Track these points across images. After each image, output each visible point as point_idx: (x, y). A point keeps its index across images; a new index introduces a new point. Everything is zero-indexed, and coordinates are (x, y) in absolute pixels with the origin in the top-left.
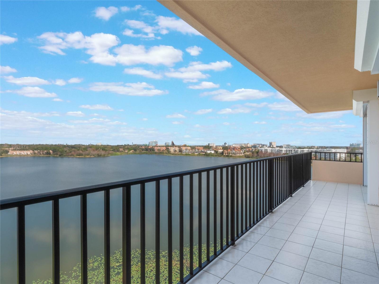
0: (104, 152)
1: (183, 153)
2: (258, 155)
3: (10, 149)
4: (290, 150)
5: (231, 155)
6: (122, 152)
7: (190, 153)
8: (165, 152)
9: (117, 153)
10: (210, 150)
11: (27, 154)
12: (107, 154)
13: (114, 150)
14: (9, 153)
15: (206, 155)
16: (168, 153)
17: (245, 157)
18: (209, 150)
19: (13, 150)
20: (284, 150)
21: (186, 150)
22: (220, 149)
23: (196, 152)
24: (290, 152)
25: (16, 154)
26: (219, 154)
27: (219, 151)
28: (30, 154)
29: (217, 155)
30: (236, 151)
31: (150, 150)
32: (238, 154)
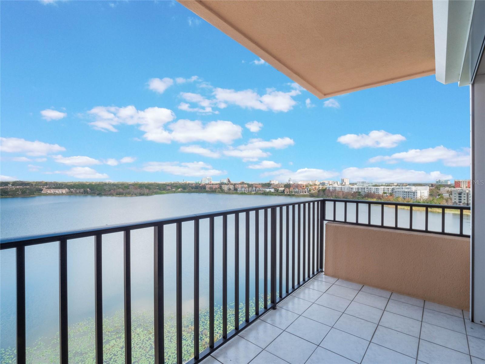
0: (148, 190)
1: (238, 192)
2: (325, 194)
3: (44, 188)
4: (362, 188)
5: (293, 193)
6: (169, 191)
7: (246, 192)
8: (218, 190)
9: (163, 191)
10: (270, 188)
11: (62, 193)
12: (151, 193)
13: (160, 189)
14: (42, 192)
15: (265, 194)
16: (221, 192)
17: (310, 196)
18: (268, 188)
19: (48, 188)
20: (356, 188)
21: (242, 187)
22: (282, 186)
23: (253, 190)
24: (362, 190)
25: (50, 193)
26: (279, 193)
27: (280, 189)
28: (66, 193)
29: (277, 194)
30: (300, 189)
31: (201, 188)
32: (301, 193)
